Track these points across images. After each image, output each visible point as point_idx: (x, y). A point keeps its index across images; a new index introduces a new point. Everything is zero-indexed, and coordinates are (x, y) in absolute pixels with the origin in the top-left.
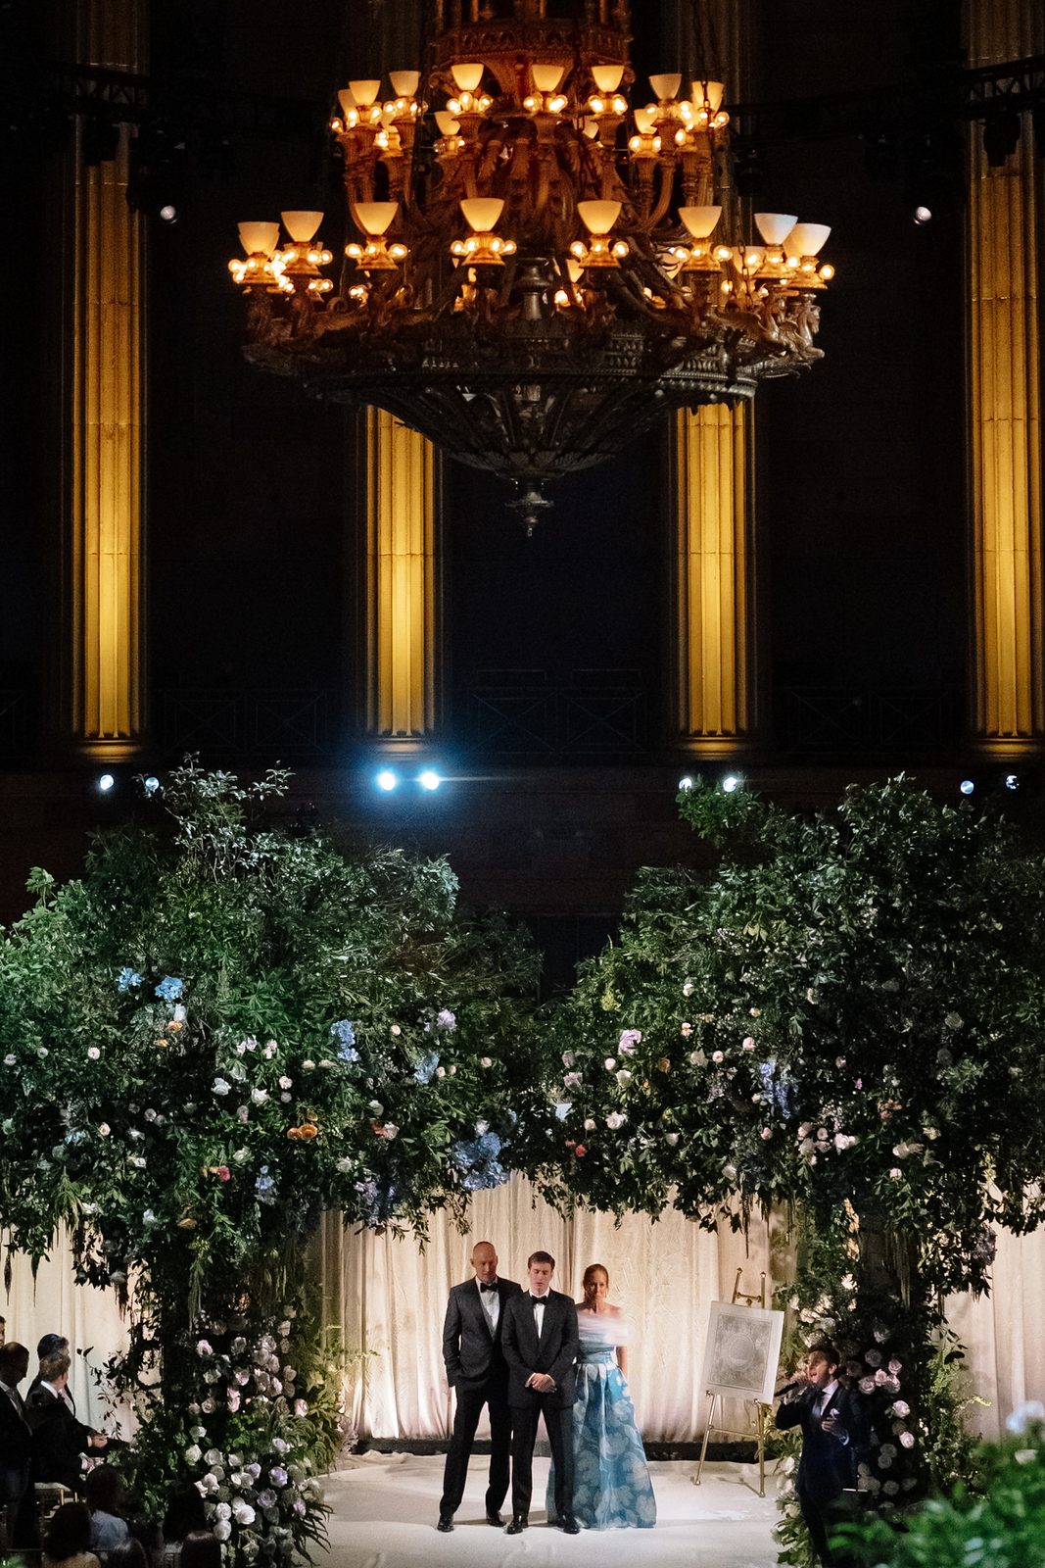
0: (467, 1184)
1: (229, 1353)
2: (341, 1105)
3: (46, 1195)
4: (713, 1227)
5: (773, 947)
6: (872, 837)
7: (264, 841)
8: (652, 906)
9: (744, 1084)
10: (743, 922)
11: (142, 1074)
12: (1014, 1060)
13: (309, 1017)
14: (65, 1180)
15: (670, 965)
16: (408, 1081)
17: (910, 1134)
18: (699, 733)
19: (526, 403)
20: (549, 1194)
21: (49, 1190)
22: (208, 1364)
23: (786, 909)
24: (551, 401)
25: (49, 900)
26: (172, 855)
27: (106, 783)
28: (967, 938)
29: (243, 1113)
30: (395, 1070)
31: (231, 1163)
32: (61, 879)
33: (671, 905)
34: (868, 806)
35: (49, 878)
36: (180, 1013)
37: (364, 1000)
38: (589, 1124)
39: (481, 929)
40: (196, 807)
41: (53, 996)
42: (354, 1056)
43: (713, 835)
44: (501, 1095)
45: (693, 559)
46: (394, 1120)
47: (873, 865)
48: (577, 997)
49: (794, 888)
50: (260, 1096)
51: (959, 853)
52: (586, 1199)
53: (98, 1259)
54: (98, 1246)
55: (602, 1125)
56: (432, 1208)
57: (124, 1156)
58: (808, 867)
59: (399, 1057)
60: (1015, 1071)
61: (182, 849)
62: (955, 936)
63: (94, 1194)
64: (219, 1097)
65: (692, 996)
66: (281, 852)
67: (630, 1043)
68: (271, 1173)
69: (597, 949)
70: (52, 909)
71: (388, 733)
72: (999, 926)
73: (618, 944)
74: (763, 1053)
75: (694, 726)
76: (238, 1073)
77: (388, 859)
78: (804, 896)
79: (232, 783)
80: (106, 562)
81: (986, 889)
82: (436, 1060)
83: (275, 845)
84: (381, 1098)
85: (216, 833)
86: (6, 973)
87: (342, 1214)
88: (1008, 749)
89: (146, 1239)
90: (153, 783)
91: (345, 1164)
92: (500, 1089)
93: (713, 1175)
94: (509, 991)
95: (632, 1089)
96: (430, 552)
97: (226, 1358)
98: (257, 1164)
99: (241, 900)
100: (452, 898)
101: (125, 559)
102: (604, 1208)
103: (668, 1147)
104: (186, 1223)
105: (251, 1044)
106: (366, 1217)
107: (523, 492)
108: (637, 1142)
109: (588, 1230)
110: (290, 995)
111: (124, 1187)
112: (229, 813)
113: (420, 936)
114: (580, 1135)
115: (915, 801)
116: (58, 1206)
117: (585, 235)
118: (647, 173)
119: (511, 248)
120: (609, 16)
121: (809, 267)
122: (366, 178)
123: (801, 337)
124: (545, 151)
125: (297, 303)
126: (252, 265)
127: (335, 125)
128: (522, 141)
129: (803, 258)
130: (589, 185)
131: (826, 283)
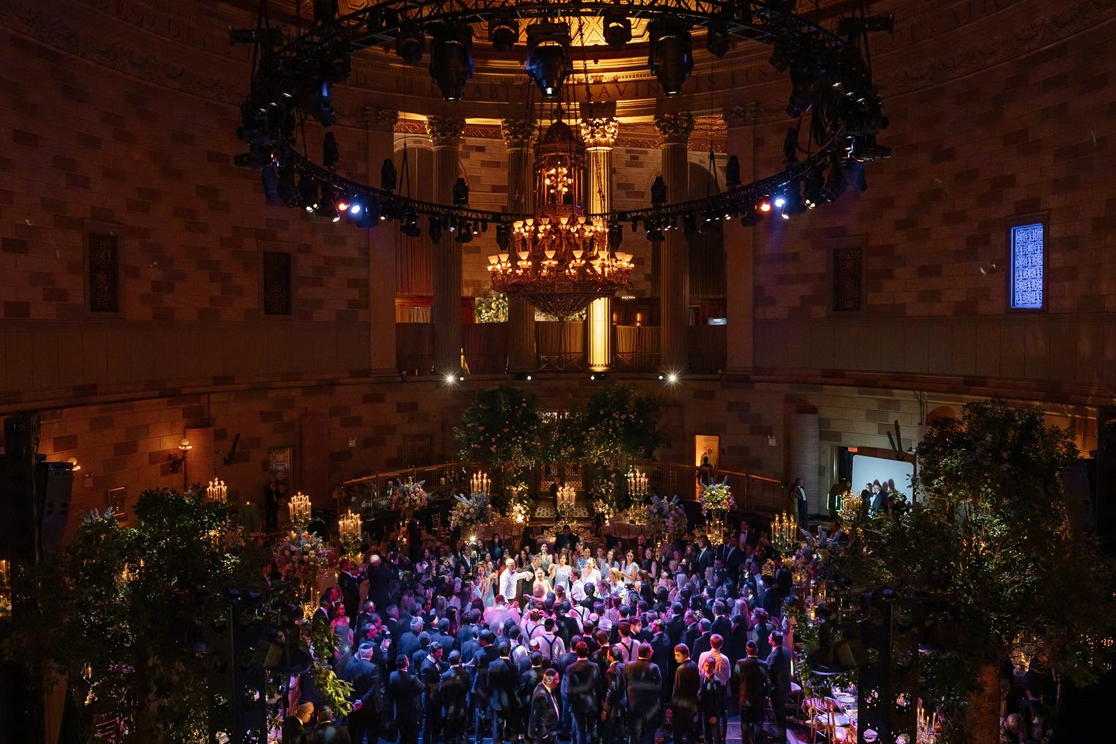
117: (574, 258)
118: (588, 241)
119: (557, 263)
120: (579, 203)
121: (628, 265)
122: (520, 245)
123: (626, 282)
124: (564, 238)
125: (504, 276)
126: (492, 267)
127: (514, 233)
128: (558, 235)
129: (626, 262)
130: (575, 246)
131: (632, 268)
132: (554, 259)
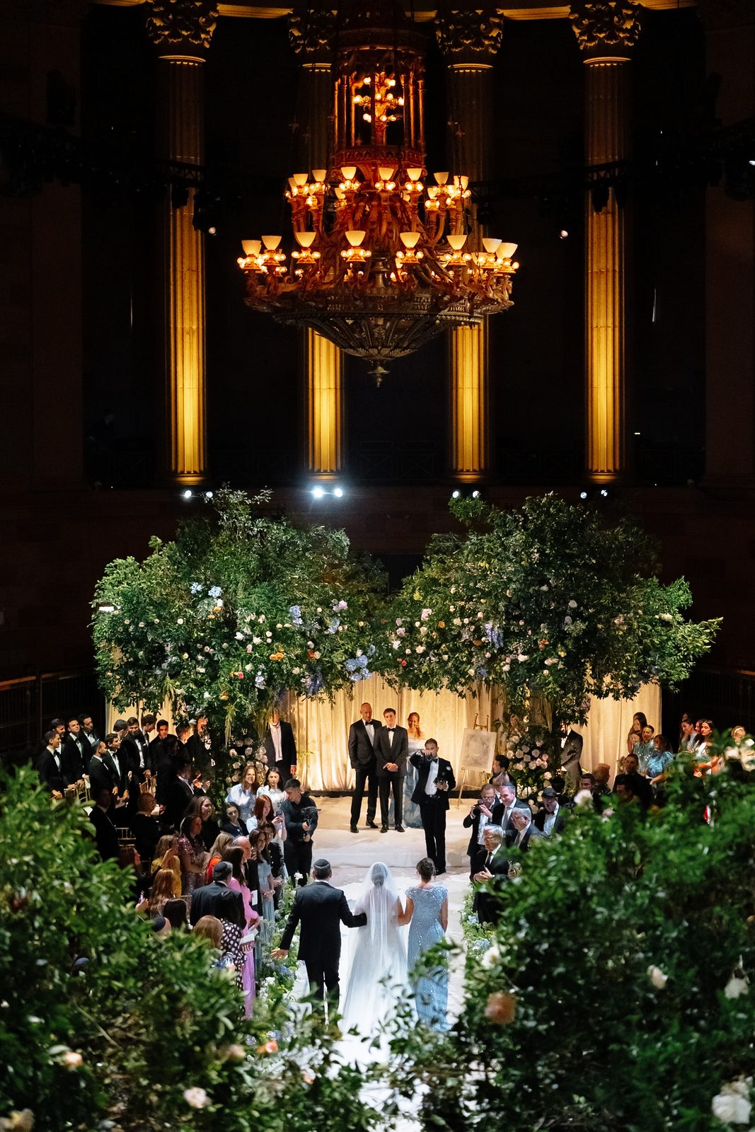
0: (352, 678)
1: (244, 754)
2: (294, 644)
3: (159, 686)
4: (464, 697)
5: (491, 572)
6: (538, 520)
7: (260, 523)
8: (437, 553)
9: (479, 633)
10: (478, 559)
11: (204, 631)
12: (600, 621)
13: (280, 605)
14: (168, 678)
15: (445, 579)
16: (326, 633)
17: (552, 655)
18: (462, 471)
19: (377, 326)
20: (390, 682)
21: (161, 685)
22: (236, 760)
23: (498, 554)
24: (388, 324)
25: (160, 551)
26: (217, 530)
27: (188, 494)
28: (580, 567)
29: (250, 647)
30: (319, 628)
31: (244, 671)
32: (165, 541)
33: (447, 552)
34: (535, 507)
35: (159, 541)
36: (220, 603)
37: (305, 596)
38: (408, 651)
39: (360, 562)
40: (228, 507)
41: (162, 595)
42: (300, 621)
43: (465, 520)
44: (368, 638)
45: (460, 391)
46: (319, 650)
47: (537, 534)
48: (403, 594)
49: (502, 544)
50: (257, 640)
51: (576, 528)
52: (407, 684)
53: (184, 714)
54: (183, 708)
55: (414, 651)
56: (337, 689)
57: (195, 667)
58: (509, 534)
59: (321, 622)
60: (600, 626)
61: (222, 527)
62: (574, 566)
63: (181, 685)
64: (238, 641)
65: (455, 594)
66: (268, 527)
67: (427, 615)
68: (262, 675)
69: (412, 572)
70: (161, 555)
71: (319, 471)
72: (594, 561)
73: (422, 570)
74: (487, 619)
75: (460, 467)
76: (247, 630)
77: (317, 531)
78: (506, 548)
79: (245, 496)
80: (187, 392)
81: (589, 545)
82: (338, 623)
83: (265, 525)
84: (313, 641)
85: (237, 519)
86: (140, 584)
87: (296, 692)
88: (602, 478)
89: (205, 705)
90: (210, 495)
91: (296, 671)
92: (367, 636)
93: (464, 674)
94: (374, 590)
95: (427, 635)
96: (338, 387)
97: (243, 757)
98: (256, 670)
99: (249, 550)
100: (347, 549)
101: (196, 391)
102: (415, 688)
103: (444, 661)
104: (223, 697)
105: (253, 617)
106: (307, 693)
107: (375, 367)
108: (430, 659)
109: (409, 697)
110: (271, 595)
111: (195, 682)
112: (244, 510)
113: (333, 566)
114: (404, 656)
115: (557, 504)
116: (164, 690)
117: (403, 248)
118: (433, 218)
119: (369, 254)
120: (417, 144)
121: (508, 263)
122: (302, 220)
123: (503, 296)
124: (385, 208)
125: (269, 279)
126: (248, 260)
127: (287, 194)
128: (374, 203)
129: (505, 259)
130: (406, 224)
131: (515, 270)
132: (364, 246)
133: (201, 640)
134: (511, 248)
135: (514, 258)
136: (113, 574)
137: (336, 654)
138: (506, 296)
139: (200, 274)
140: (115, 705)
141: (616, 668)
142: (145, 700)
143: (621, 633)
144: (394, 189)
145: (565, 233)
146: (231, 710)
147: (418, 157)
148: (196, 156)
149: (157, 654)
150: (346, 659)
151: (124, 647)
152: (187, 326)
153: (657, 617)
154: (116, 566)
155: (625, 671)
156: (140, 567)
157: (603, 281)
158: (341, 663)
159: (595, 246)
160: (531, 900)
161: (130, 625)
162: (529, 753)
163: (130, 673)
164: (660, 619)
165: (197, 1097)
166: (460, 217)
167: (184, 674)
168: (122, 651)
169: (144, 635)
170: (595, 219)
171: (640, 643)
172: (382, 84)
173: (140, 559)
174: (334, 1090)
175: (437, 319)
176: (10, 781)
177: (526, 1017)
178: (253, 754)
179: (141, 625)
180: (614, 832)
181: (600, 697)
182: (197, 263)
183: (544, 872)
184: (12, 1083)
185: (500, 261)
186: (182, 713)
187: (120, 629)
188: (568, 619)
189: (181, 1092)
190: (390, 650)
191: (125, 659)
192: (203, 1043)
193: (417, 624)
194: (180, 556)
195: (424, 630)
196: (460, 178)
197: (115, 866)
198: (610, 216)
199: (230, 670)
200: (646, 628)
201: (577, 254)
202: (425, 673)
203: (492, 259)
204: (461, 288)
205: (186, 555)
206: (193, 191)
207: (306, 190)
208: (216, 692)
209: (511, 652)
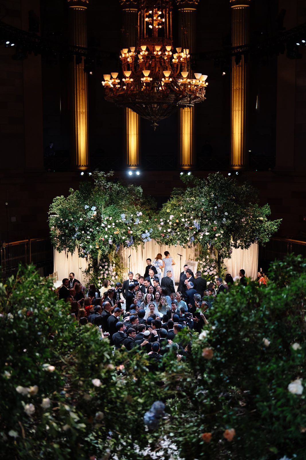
0: (144, 241)
2: (123, 228)
3: (74, 243)
4: (185, 248)
5: (196, 201)
6: (213, 183)
7: (109, 183)
8: (175, 195)
9: (191, 224)
10: (191, 197)
11: (90, 223)
12: (236, 220)
13: (118, 213)
14: (77, 240)
15: (178, 204)
16: (134, 224)
17: (218, 232)
18: (184, 165)
20: (158, 242)
23: (198, 195)
24: (159, 107)
25: (73, 193)
26: (94, 186)
27: (82, 174)
28: (229, 200)
29: (106, 229)
30: (132, 222)
31: (104, 238)
32: (75, 190)
33: (179, 194)
34: (212, 178)
35: (73, 190)
36: (95, 212)
37: (127, 210)
38: (165, 231)
39: (146, 198)
40: (98, 178)
41: (74, 210)
42: (125, 220)
43: (186, 182)
45: (183, 135)
46: (132, 230)
47: (213, 188)
48: (163, 210)
49: (200, 191)
50: (109, 226)
51: (228, 185)
52: (164, 243)
53: (83, 253)
54: (82, 251)
55: (167, 231)
56: (138, 245)
57: (86, 236)
58: (202, 188)
59: (133, 220)
60: (236, 222)
62: (227, 199)
63: (82, 242)
64: (102, 227)
65: (182, 210)
66: (112, 185)
67: (172, 218)
68: (111, 239)
69: (166, 202)
70: (73, 195)
71: (131, 165)
72: (234, 198)
73: (170, 201)
74: (194, 219)
76: (106, 223)
77: (131, 186)
78: (201, 193)
79: (104, 174)
80: (81, 135)
81: (232, 191)
82: (139, 220)
83: (111, 184)
84: (130, 227)
85: (101, 182)
86: (66, 206)
87: (123, 246)
88: (236, 168)
89: (90, 250)
90: (90, 174)
92: (149, 225)
93: (185, 239)
94: (151, 209)
95: (172, 225)
96: (138, 134)
97: (104, 269)
98: (109, 237)
99: (105, 194)
100: (142, 193)
101: (85, 135)
102: (167, 245)
103: (178, 235)
104: (97, 247)
105: (108, 218)
106: (127, 246)
107: (153, 123)
108: (173, 234)
109: (165, 247)
110: (114, 210)
111: (87, 242)
112: (103, 179)
113: (136, 200)
114: (163, 232)
115: (220, 176)
116: (75, 245)
117: (164, 77)
118: (175, 66)
119: (151, 79)
120: (169, 37)
121: (204, 83)
122: (126, 67)
123: (202, 95)
124: (157, 61)
125: (114, 89)
126: (106, 82)
127: (120, 57)
128: (153, 60)
129: (203, 81)
130: (165, 68)
131: (207, 86)
132: (149, 76)
133: (89, 226)
134: (205, 77)
135: (206, 81)
136: (56, 202)
137: (138, 232)
138: (203, 96)
139: (86, 91)
140: (57, 250)
141: (243, 237)
142: (68, 248)
143: (244, 224)
144: (161, 54)
145: (224, 73)
146: (100, 252)
147: (170, 42)
148: (84, 45)
149: (72, 231)
150: (142, 234)
151: (60, 229)
152: (81, 111)
153: (258, 219)
154: (57, 199)
155: (245, 239)
156: (66, 200)
157: (238, 93)
158: (140, 235)
159: (235, 79)
160: (219, 314)
161: (62, 221)
162: (209, 269)
163: (63, 238)
164: (259, 219)
165: (97, 382)
166: (186, 65)
167: (83, 239)
168: (60, 230)
169: (68, 224)
170: (235, 69)
171: (251, 228)
172: (156, 13)
173: (66, 196)
174: (146, 382)
175: (177, 104)
176: (25, 270)
177: (217, 356)
178: (108, 268)
179: (67, 220)
180: (249, 290)
181: (236, 248)
182: (85, 87)
183: (224, 304)
184: (30, 375)
185: (201, 82)
186: (82, 253)
187: (59, 222)
188: (224, 219)
189: (91, 381)
190: (158, 230)
191: (61, 233)
192: (99, 364)
193: (168, 221)
194: (81, 195)
195: (170, 223)
196: (186, 50)
197: (63, 302)
198: (241, 67)
199: (99, 238)
200: (253, 223)
201: (228, 81)
202: (171, 239)
203: (198, 81)
204: (186, 92)
205: (83, 195)
206: (83, 58)
207: (127, 55)
208: (95, 245)
209: (203, 231)
